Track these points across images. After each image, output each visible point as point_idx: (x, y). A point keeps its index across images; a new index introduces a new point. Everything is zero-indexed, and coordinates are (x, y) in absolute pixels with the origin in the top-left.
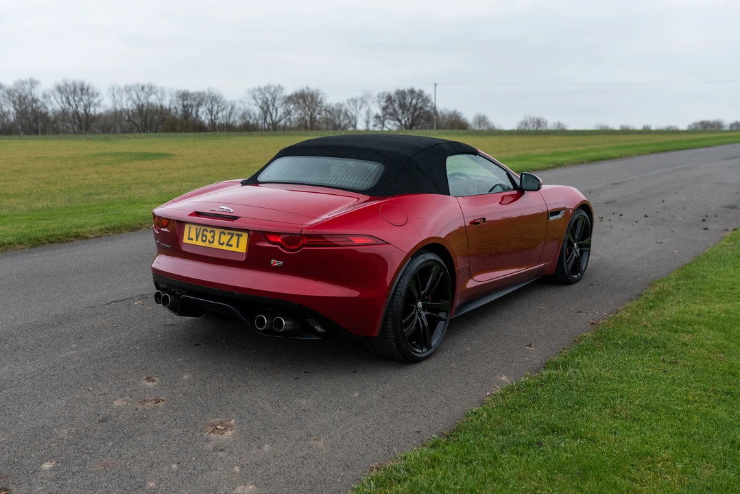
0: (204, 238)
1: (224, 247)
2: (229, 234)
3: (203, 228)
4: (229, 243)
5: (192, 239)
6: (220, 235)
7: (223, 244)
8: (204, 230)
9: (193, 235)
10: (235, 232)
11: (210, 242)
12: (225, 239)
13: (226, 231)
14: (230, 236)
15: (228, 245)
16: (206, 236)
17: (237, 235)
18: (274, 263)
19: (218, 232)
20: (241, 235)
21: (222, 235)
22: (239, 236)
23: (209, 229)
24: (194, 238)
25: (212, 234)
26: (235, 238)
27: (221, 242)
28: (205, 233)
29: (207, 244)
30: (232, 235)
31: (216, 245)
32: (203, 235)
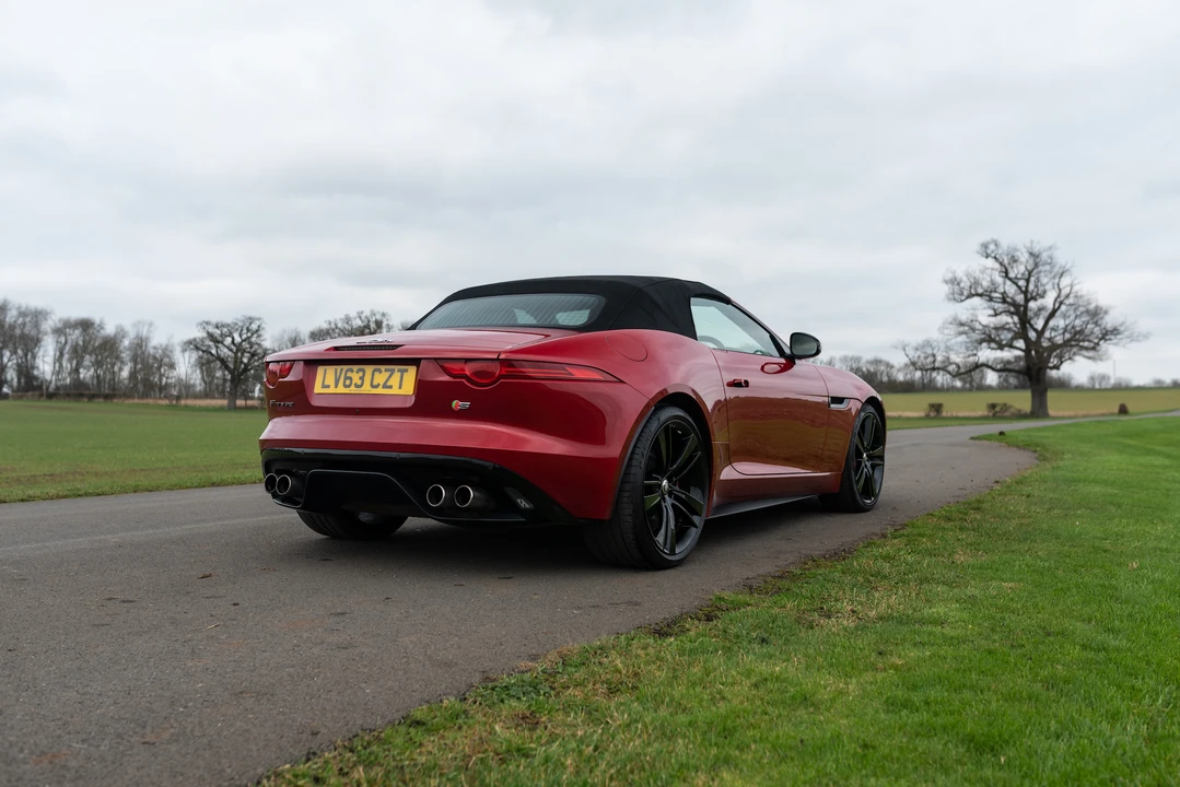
0: (348, 382)
1: (380, 391)
2: (386, 370)
3: (345, 367)
4: (388, 384)
5: (328, 386)
6: (373, 375)
7: (377, 386)
8: (347, 371)
9: (330, 380)
10: (396, 367)
11: (357, 386)
12: (380, 378)
13: (383, 368)
14: (389, 373)
15: (385, 386)
16: (351, 379)
17: (399, 371)
18: (456, 406)
19: (369, 369)
20: (406, 371)
21: (377, 374)
22: (402, 372)
23: (355, 368)
24: (333, 385)
25: (361, 374)
26: (397, 375)
27: (375, 383)
28: (349, 374)
29: (353, 390)
30: (393, 372)
31: (367, 389)
32: (346, 378)
